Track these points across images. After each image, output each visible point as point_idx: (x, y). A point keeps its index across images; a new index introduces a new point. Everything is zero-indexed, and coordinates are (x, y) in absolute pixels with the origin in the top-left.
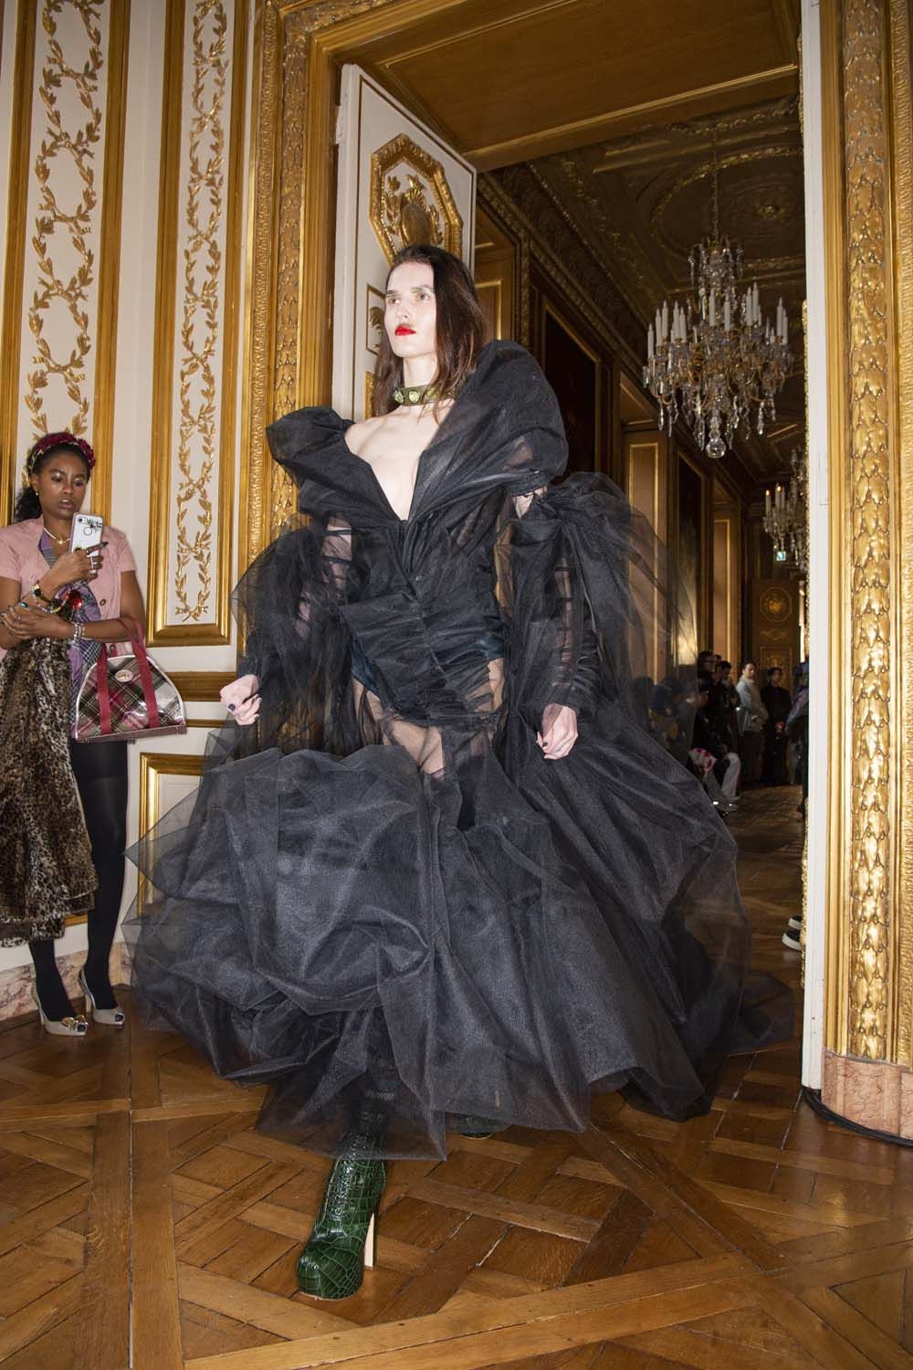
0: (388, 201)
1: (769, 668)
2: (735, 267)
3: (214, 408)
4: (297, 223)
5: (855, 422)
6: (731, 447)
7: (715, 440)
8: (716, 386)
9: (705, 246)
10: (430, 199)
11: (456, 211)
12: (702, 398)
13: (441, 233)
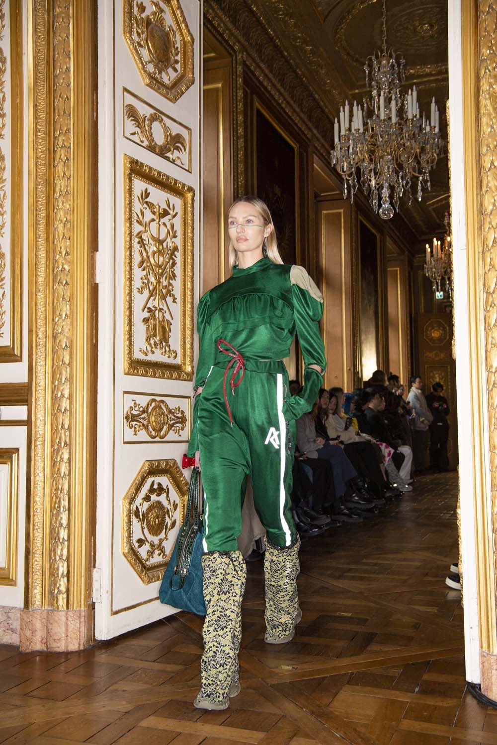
0: (137, 22)
1: (432, 381)
2: (399, 73)
3: (5, 179)
4: (67, 37)
5: (484, 189)
6: (397, 211)
7: (386, 206)
8: (386, 167)
9: (377, 57)
10: (169, 20)
11: (189, 31)
12: (376, 174)
13: (177, 48)
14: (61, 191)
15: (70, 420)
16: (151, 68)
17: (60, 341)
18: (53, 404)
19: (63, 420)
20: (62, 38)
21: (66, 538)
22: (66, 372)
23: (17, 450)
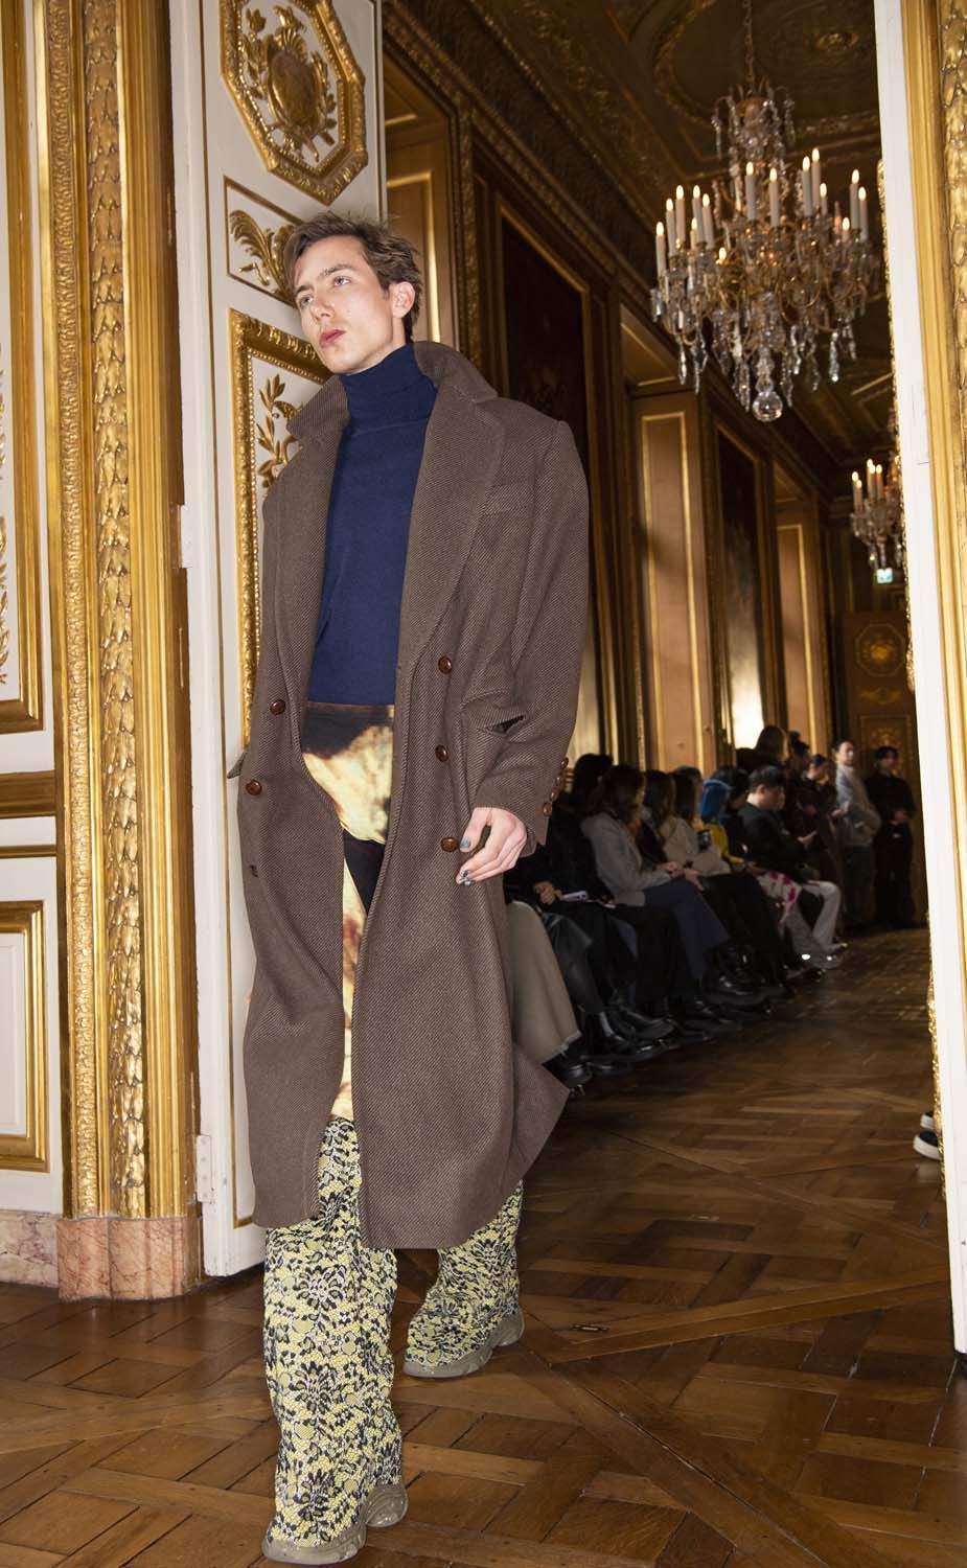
0: (248, 49)
1: (875, 747)
2: (782, 128)
4: (112, 85)
6: (790, 404)
7: (765, 394)
8: (762, 312)
9: (737, 99)
10: (312, 43)
11: (353, 61)
12: (743, 331)
13: (331, 96)
14: (107, 388)
15: (139, 841)
16: (279, 138)
17: (114, 686)
18: (106, 811)
19: (125, 843)
20: (101, 87)
21: (140, 1077)
22: (128, 746)
23: (38, 905)
